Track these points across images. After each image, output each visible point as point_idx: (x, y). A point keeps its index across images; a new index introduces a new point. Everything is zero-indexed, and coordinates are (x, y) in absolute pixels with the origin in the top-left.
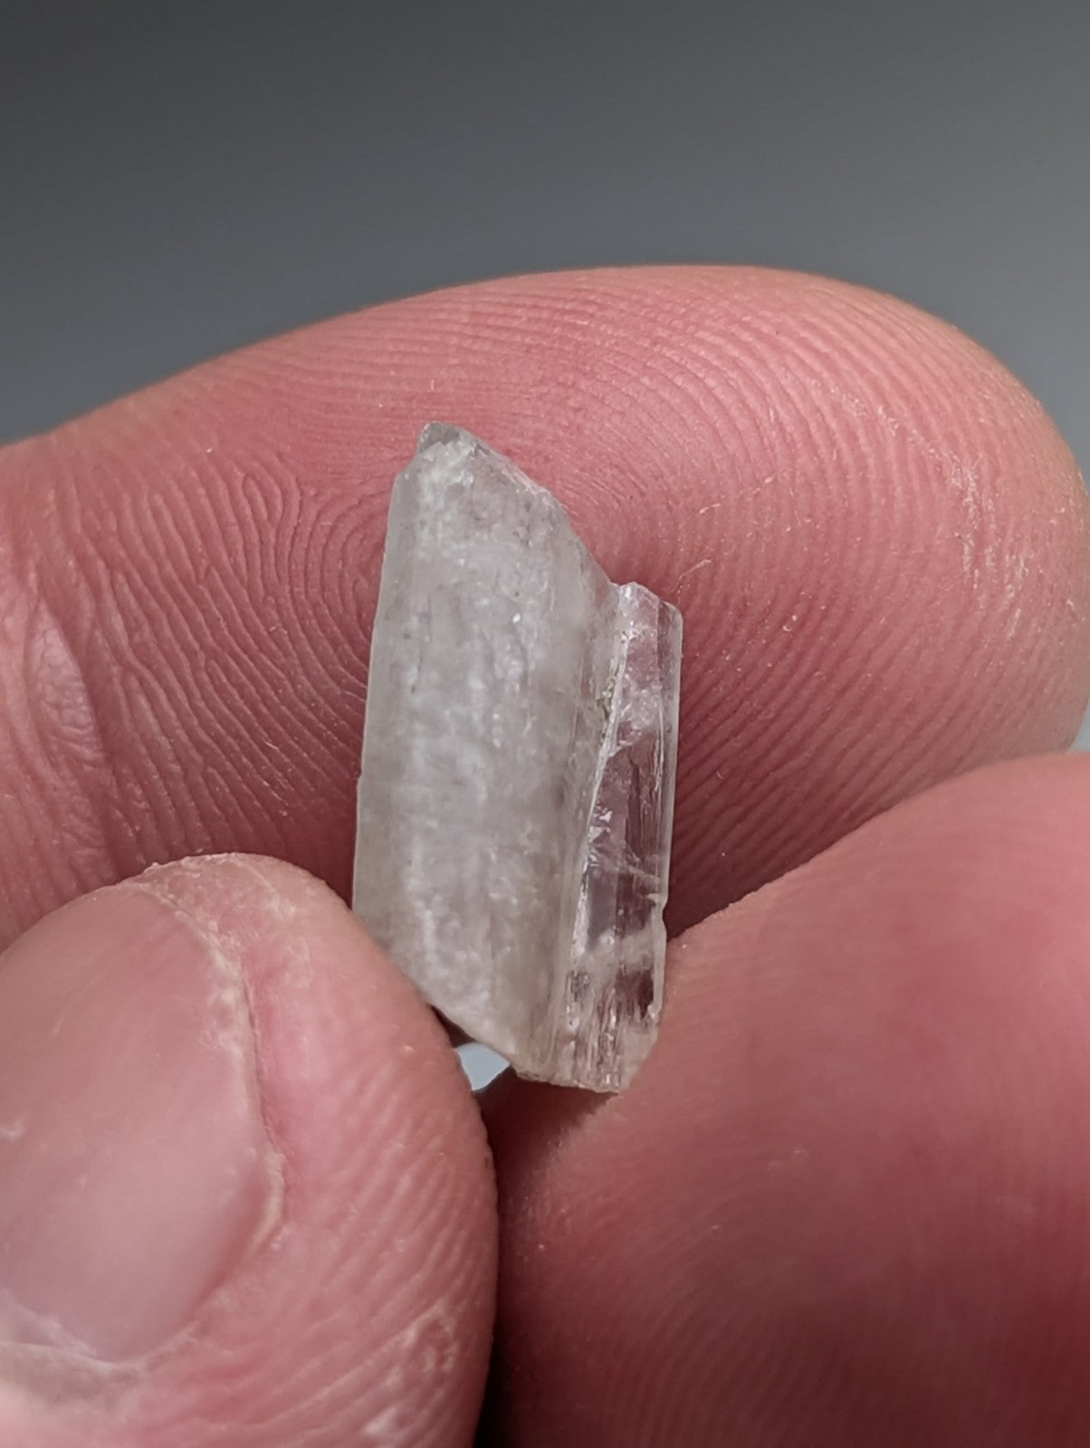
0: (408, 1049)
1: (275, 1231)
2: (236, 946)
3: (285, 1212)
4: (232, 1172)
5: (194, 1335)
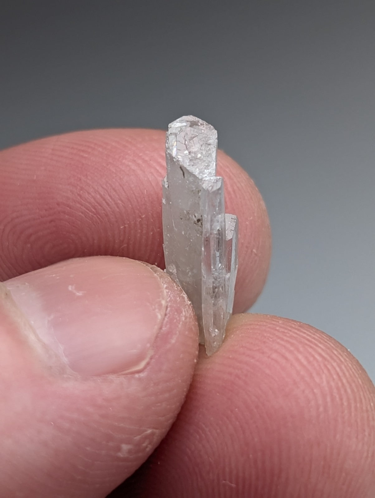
4: (140, 346)
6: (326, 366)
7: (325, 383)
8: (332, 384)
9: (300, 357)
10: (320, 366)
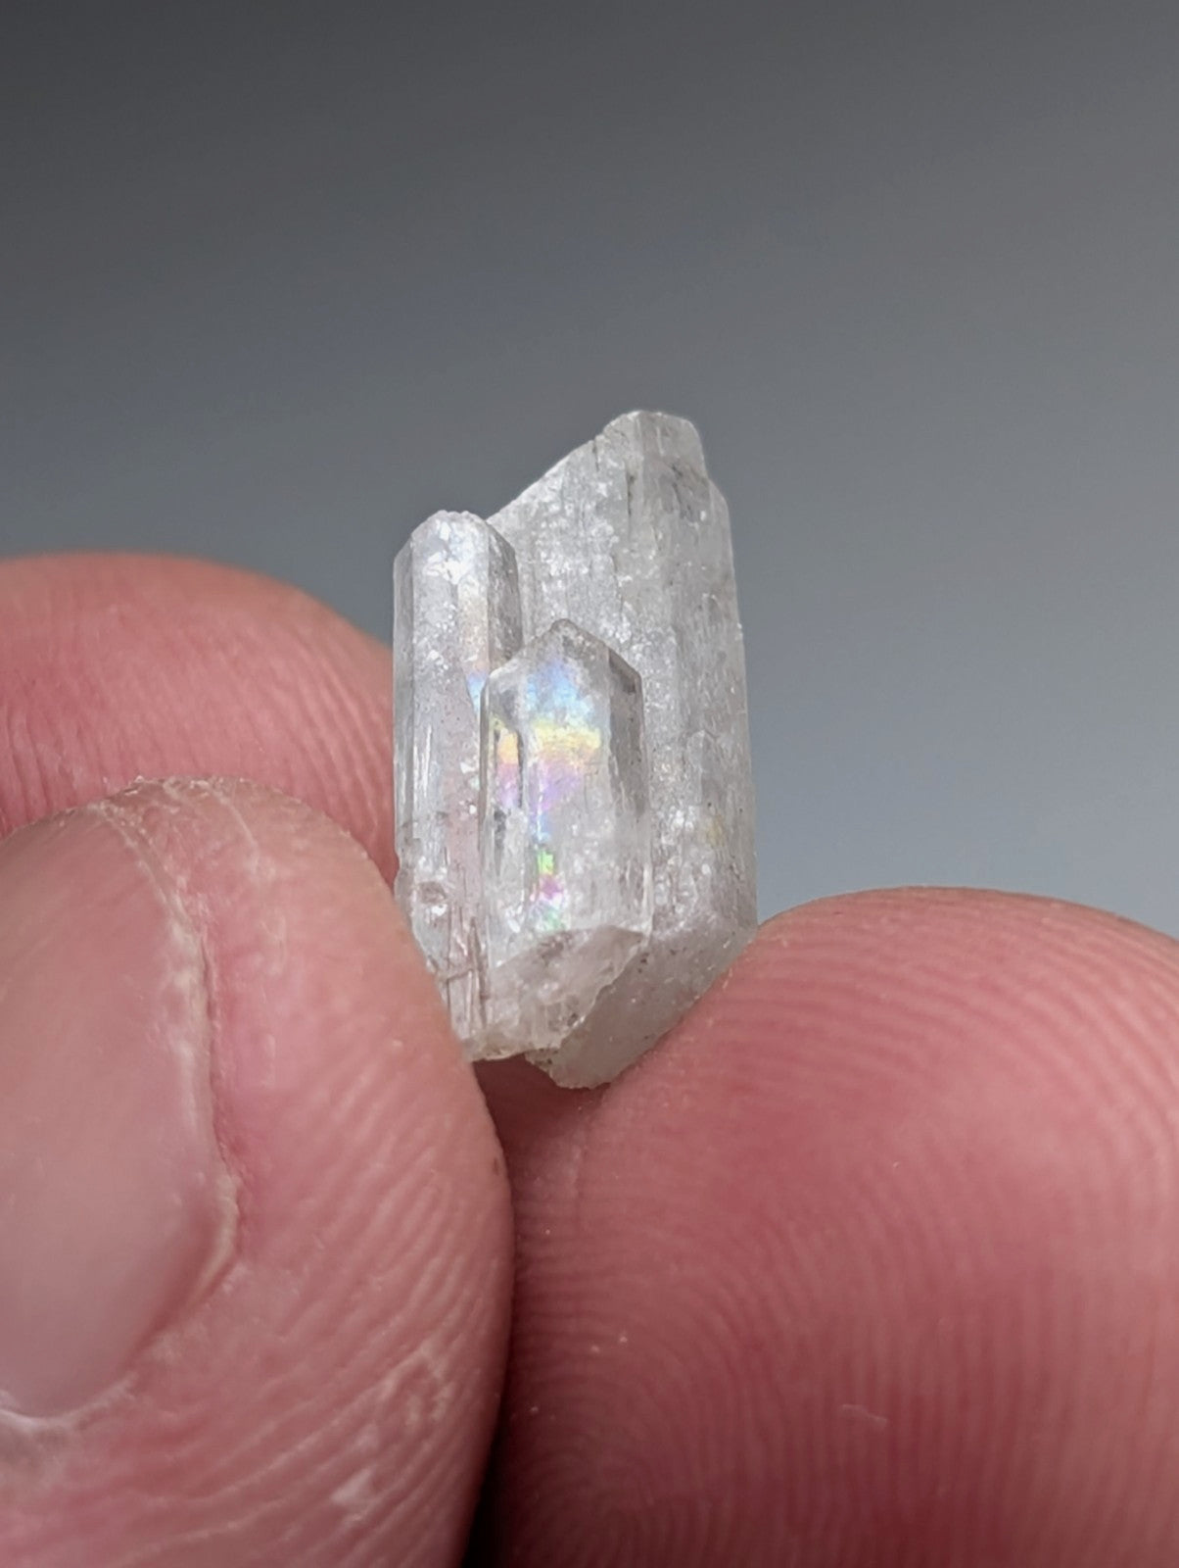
0: (397, 1044)
1: (227, 1268)
2: (204, 912)
3: (239, 1247)
4: (177, 1200)
5: (131, 1391)
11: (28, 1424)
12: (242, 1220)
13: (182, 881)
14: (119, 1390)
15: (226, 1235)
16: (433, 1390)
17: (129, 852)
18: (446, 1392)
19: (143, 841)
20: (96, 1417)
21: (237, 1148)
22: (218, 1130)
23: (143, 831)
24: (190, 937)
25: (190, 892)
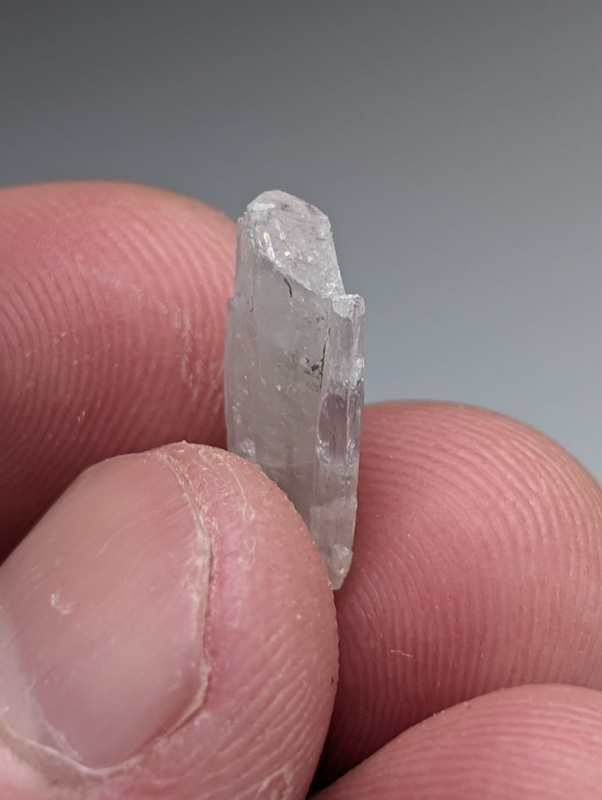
1: (197, 712)
4: (179, 673)
5: (139, 764)
6: (543, 467)
7: (545, 493)
8: (556, 492)
9: (502, 453)
10: (534, 466)
11: (84, 770)
12: (209, 690)
13: (206, 508)
14: (133, 761)
15: (200, 695)
16: (285, 787)
17: (180, 486)
18: (289, 790)
19: (187, 481)
20: (120, 773)
21: (214, 653)
22: (205, 643)
23: (187, 476)
24: (206, 539)
25: (208, 515)
